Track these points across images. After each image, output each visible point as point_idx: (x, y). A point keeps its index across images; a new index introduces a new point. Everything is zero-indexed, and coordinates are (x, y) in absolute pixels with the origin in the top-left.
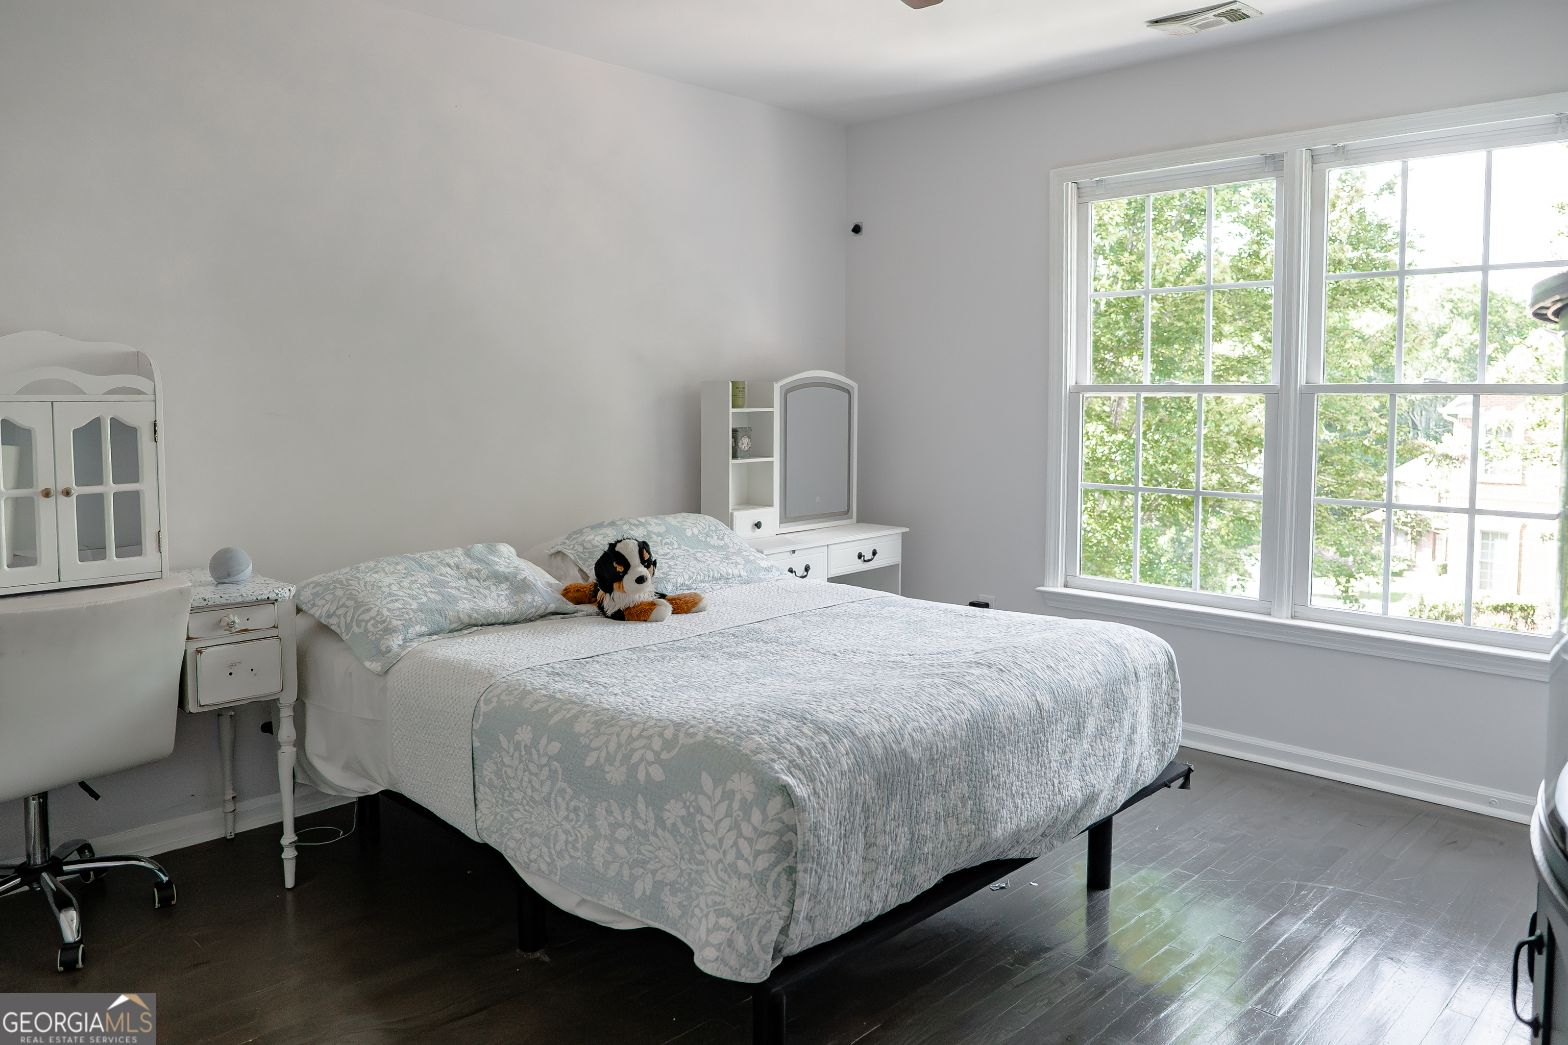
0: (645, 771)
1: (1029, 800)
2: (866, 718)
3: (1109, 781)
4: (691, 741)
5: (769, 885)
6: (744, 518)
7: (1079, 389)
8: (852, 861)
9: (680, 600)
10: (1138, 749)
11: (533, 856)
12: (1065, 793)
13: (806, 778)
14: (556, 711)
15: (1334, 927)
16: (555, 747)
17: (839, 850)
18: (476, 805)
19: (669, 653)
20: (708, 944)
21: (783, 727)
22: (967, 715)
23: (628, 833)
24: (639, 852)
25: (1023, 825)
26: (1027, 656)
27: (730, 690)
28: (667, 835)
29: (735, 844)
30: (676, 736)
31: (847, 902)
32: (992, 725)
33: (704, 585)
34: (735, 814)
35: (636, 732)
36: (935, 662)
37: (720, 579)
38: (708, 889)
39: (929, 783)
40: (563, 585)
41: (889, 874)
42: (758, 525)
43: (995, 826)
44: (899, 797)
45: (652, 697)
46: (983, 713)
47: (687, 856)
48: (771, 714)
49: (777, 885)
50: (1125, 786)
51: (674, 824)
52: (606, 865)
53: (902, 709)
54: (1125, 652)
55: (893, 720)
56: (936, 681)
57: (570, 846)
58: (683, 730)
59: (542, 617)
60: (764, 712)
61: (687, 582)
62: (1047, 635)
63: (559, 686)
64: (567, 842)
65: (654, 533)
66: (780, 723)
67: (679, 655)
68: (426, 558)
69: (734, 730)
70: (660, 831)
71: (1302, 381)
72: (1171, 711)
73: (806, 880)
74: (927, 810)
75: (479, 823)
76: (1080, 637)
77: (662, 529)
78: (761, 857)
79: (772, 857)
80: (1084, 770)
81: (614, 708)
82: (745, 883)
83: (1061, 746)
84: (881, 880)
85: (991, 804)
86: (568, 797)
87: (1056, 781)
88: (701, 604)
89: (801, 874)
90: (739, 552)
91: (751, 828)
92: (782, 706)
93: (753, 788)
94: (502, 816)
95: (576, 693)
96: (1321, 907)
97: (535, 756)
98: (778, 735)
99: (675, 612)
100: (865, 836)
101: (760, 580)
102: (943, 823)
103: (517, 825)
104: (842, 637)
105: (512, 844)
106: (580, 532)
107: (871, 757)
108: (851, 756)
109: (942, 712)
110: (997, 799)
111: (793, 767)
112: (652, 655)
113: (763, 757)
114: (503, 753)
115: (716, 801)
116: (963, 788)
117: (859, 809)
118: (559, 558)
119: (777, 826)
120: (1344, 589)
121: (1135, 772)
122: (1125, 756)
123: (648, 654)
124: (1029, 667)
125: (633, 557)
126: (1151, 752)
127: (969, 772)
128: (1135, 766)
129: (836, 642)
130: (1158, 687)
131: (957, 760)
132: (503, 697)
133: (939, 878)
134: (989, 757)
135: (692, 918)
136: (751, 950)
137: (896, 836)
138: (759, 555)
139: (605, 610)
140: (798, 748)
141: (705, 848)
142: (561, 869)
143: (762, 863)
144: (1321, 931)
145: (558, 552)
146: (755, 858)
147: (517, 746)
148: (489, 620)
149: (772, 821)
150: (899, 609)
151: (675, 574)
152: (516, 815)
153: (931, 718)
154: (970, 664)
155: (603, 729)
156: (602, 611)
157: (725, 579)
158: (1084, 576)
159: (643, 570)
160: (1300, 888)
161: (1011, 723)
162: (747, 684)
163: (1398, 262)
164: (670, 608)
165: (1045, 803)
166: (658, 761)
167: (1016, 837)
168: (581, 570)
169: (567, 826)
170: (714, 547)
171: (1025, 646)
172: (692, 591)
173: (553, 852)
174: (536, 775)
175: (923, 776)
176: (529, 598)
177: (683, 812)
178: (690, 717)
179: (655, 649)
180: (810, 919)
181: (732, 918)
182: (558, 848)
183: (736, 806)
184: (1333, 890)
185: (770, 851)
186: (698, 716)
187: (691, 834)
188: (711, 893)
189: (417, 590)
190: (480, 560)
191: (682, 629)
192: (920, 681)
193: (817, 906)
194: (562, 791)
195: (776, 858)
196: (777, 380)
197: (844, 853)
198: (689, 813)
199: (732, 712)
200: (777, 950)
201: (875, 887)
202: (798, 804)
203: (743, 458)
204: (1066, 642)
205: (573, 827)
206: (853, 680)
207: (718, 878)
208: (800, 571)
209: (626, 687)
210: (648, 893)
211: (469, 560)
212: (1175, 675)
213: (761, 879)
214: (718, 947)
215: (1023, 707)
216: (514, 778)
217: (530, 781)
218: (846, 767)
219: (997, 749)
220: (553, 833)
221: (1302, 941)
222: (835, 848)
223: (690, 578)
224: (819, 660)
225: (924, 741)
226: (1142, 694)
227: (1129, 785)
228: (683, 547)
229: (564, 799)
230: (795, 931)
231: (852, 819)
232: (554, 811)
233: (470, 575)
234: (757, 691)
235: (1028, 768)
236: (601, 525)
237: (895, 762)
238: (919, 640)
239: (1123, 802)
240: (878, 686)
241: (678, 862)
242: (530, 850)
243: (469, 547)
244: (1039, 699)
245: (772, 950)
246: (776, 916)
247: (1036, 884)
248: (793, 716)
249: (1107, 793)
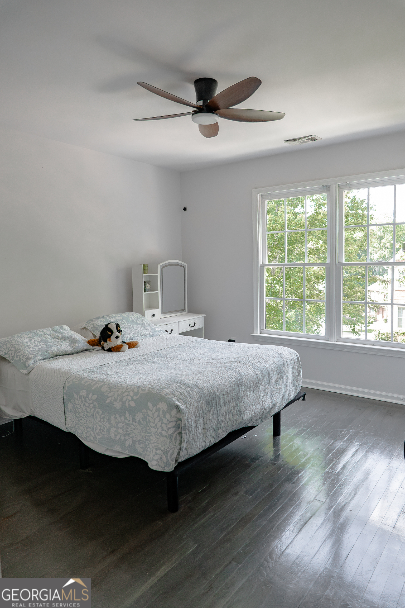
0: (128, 403)
1: (255, 406)
2: (202, 382)
3: (280, 399)
4: (144, 392)
5: (173, 439)
6: (149, 313)
7: (264, 265)
8: (199, 429)
9: (131, 343)
10: (288, 388)
11: (88, 435)
12: (266, 403)
13: (184, 402)
14: (94, 384)
15: (353, 443)
16: (95, 397)
17: (195, 426)
18: (65, 419)
19: (130, 363)
20: (153, 460)
21: (174, 386)
22: (234, 379)
23: (123, 425)
24: (127, 431)
25: (253, 415)
26: (252, 359)
27: (154, 374)
28: (137, 425)
29: (161, 426)
30: (138, 391)
31: (198, 444)
32: (242, 382)
33: (137, 338)
34: (160, 416)
35: (124, 391)
36: (222, 362)
37: (143, 336)
38: (152, 442)
39: (223, 402)
40: (88, 340)
41: (211, 433)
42: (154, 315)
43: (244, 416)
44: (213, 407)
45: (127, 378)
46: (239, 378)
47: (144, 431)
48: (170, 382)
49: (176, 439)
50: (285, 401)
51: (139, 421)
52: (115, 436)
53: (213, 378)
54: (283, 356)
55: (210, 382)
56: (223, 368)
57: (101, 431)
58: (140, 389)
59: (82, 351)
60: (167, 381)
61: (131, 337)
62: (258, 351)
63: (94, 376)
64: (100, 430)
65: (118, 320)
66: (173, 385)
67: (133, 363)
68: (38, 332)
69: (158, 388)
70: (134, 424)
71: (337, 262)
72: (298, 375)
73: (185, 436)
74: (222, 411)
75: (67, 425)
76: (268, 351)
77: (121, 318)
78: (170, 430)
79: (174, 429)
80: (272, 396)
81: (115, 382)
82: (165, 439)
83: (264, 388)
84: (209, 435)
85: (243, 408)
86: (100, 414)
87: (263, 400)
88: (138, 345)
89: (183, 435)
90: (149, 326)
91: (166, 420)
92: (173, 379)
93: (166, 407)
94: (75, 422)
95: (100, 378)
96: (349, 437)
97: (88, 400)
98: (173, 389)
99: (129, 348)
100: (203, 421)
101: (157, 335)
102: (228, 415)
103: (81, 425)
104: (189, 355)
105: (80, 431)
106: (92, 320)
107: (204, 395)
108: (198, 394)
109: (226, 379)
110: (245, 407)
111: (179, 399)
112: (124, 364)
113: (169, 396)
114: (76, 400)
115: (154, 412)
116: (234, 403)
117: (201, 412)
118: (85, 330)
119: (174, 419)
120: (353, 329)
121: (288, 396)
122: (285, 390)
123: (122, 363)
124: (252, 362)
125: (114, 329)
126: (293, 389)
127: (235, 398)
128: (288, 393)
129: (187, 356)
130: (294, 367)
131: (231, 394)
132: (74, 380)
133: (227, 434)
134: (242, 393)
135: (147, 452)
136: (168, 461)
137: (213, 420)
138: (155, 326)
139: (104, 348)
140: (180, 393)
141: (150, 428)
142: (99, 439)
143: (171, 431)
144: (349, 445)
145: (84, 328)
146: (168, 430)
147: (81, 397)
148: (63, 354)
149: (173, 417)
150: (206, 344)
151: (127, 334)
152: (81, 421)
153: (223, 381)
154: (233, 362)
155: (112, 390)
156: (103, 349)
157: (145, 335)
158: (267, 330)
159: (117, 334)
160: (341, 431)
161: (248, 381)
162: (159, 372)
163: (367, 214)
164: (127, 346)
165: (260, 407)
166: (132, 399)
167: (251, 419)
168: (93, 334)
169: (100, 424)
170: (139, 324)
171: (251, 355)
172: (134, 340)
173: (95, 433)
174: (88, 407)
175: (221, 400)
176: (77, 345)
177: (143, 416)
178: (142, 384)
179: (125, 361)
180: (187, 449)
181: (161, 451)
182: (97, 431)
183: (161, 413)
184: (352, 431)
185: (173, 428)
186: (145, 384)
187: (145, 424)
188: (153, 443)
189: (37, 344)
190: (57, 332)
191: (133, 354)
192: (217, 369)
193: (189, 445)
194: (98, 412)
195: (175, 430)
196: (159, 263)
197: (197, 427)
198: (144, 416)
199: (156, 382)
200: (176, 461)
201: (207, 438)
202: (182, 411)
203: (147, 292)
204: (264, 353)
205: (102, 424)
206: (195, 369)
207: (156, 437)
208: (169, 331)
209: (118, 375)
210: (131, 445)
211: (54, 332)
212: (299, 362)
213: (170, 436)
214: (157, 460)
215: (252, 376)
216: (80, 408)
217: (86, 409)
218: (196, 398)
219: (244, 390)
220: (95, 426)
221: (342, 449)
222: (194, 425)
223: (132, 336)
224: (182, 363)
225: (221, 388)
226: (289, 370)
227: (286, 400)
228: (129, 324)
229: (99, 414)
230: (182, 454)
231: (199, 416)
232: (95, 419)
233: (55, 338)
234: (163, 374)
235: (254, 396)
236: (99, 318)
237: (212, 396)
238: (215, 354)
239: (284, 406)
240: (204, 371)
241: (141, 433)
242: (87, 433)
243: (53, 327)
244: (256, 373)
245: (175, 461)
246: (176, 449)
247: (256, 436)
248: (177, 382)
249: (279, 403)
